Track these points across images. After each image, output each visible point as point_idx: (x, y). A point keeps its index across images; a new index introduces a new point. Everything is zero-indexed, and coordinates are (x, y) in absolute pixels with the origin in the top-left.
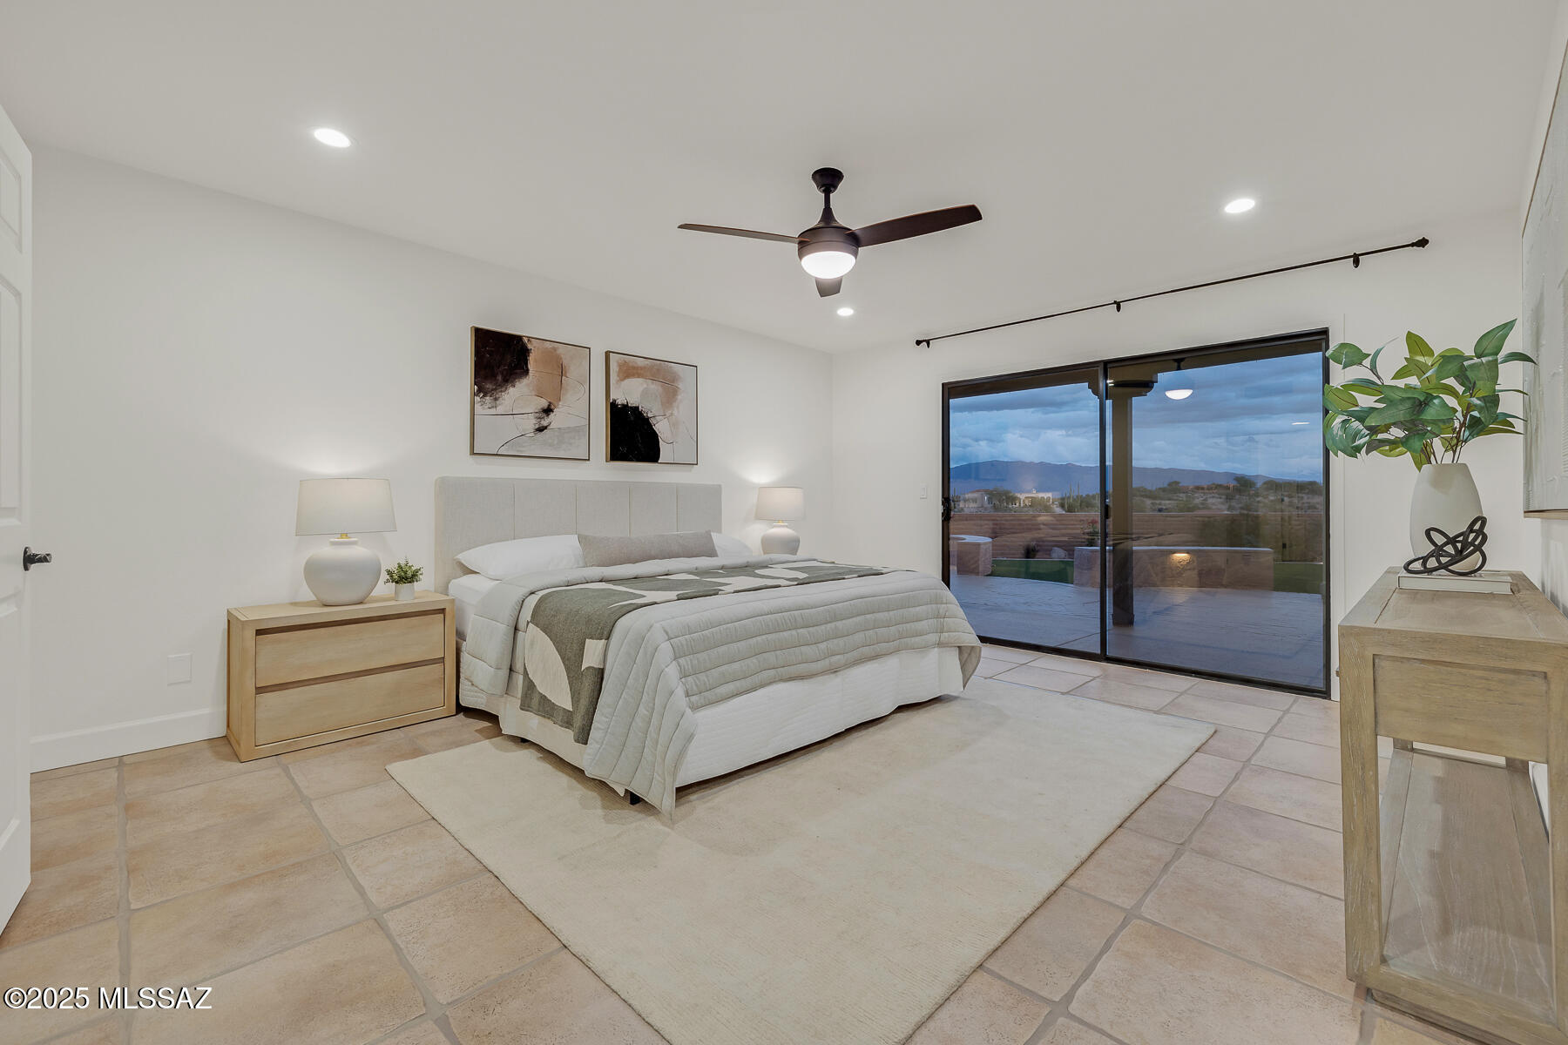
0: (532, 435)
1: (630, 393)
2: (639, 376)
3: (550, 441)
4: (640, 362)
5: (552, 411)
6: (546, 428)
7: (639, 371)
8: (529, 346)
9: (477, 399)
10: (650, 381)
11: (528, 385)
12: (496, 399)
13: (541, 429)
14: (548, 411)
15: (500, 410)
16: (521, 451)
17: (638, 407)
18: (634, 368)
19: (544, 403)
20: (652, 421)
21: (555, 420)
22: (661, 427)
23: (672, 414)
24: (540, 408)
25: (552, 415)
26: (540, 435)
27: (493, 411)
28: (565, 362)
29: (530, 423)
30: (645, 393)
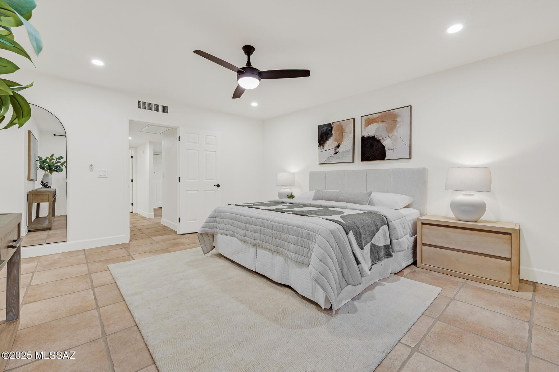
0: (333, 155)
1: (371, 131)
2: (375, 122)
3: (339, 157)
4: (375, 116)
5: (340, 146)
6: (337, 152)
7: (375, 120)
8: (333, 126)
9: (319, 147)
10: (381, 123)
11: (332, 139)
12: (323, 146)
13: (336, 153)
14: (338, 146)
15: (325, 149)
16: (330, 162)
17: (374, 136)
18: (372, 119)
19: (337, 144)
20: (381, 141)
21: (341, 149)
22: (387, 143)
23: (393, 135)
24: (336, 146)
25: (340, 147)
26: (336, 155)
27: (323, 150)
28: (344, 127)
29: (333, 151)
30: (378, 129)
